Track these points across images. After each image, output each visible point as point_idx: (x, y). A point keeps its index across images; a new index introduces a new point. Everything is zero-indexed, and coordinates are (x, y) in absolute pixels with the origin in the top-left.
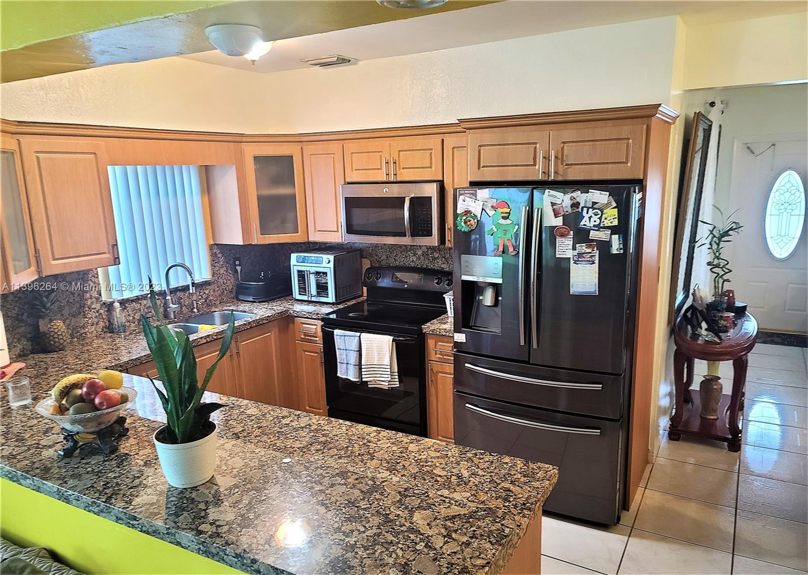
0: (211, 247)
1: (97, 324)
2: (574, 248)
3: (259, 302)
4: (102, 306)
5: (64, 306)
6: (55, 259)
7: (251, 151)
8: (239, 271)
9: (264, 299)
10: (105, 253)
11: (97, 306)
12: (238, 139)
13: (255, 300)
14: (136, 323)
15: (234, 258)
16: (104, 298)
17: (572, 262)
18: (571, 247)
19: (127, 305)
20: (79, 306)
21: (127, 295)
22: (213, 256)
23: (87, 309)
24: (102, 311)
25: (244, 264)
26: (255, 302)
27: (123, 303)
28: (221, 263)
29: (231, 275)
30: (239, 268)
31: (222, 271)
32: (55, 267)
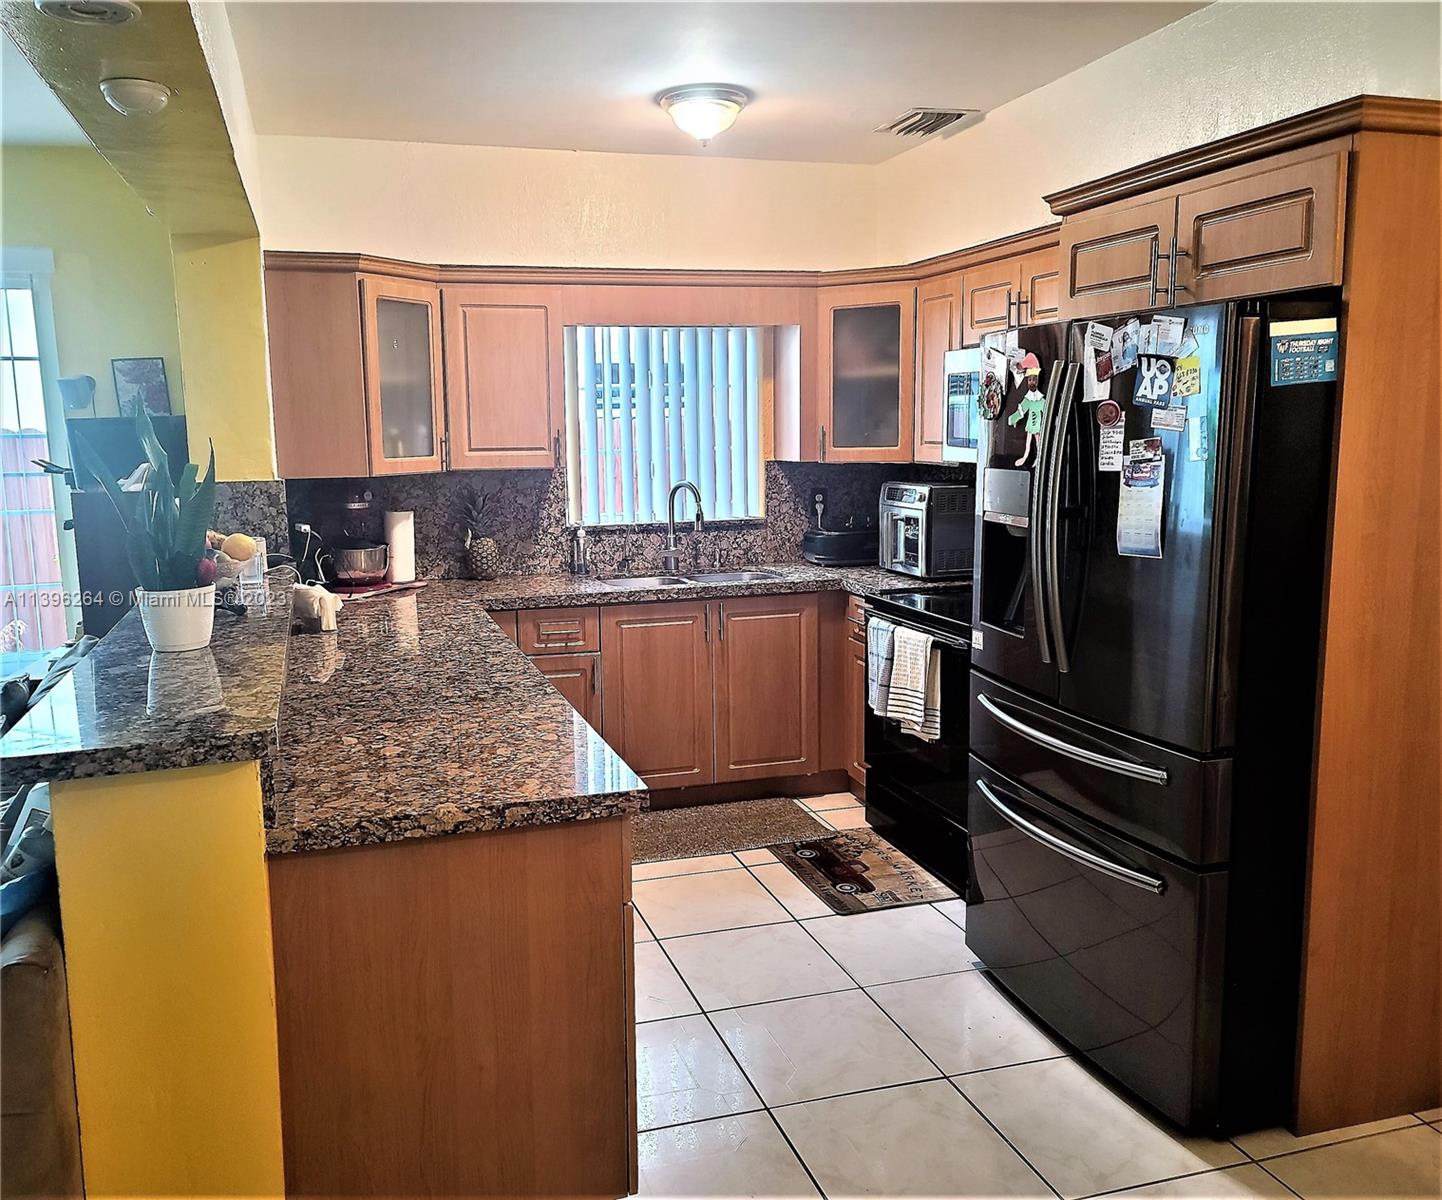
0: (768, 464)
1: (553, 556)
2: (1126, 452)
3: (827, 566)
4: (563, 531)
5: (509, 523)
6: (471, 450)
7: (831, 300)
8: (820, 512)
9: (836, 562)
10: (543, 449)
11: (555, 530)
12: (811, 281)
13: (821, 562)
14: (615, 566)
15: (812, 489)
16: (572, 520)
17: (1122, 481)
18: (1121, 448)
19: (603, 537)
20: (532, 530)
21: (609, 520)
22: (771, 480)
23: (541, 532)
24: (563, 540)
25: (834, 501)
26: (820, 565)
27: (596, 532)
28: (786, 495)
29: (803, 518)
30: (819, 508)
31: (785, 508)
32: (469, 460)
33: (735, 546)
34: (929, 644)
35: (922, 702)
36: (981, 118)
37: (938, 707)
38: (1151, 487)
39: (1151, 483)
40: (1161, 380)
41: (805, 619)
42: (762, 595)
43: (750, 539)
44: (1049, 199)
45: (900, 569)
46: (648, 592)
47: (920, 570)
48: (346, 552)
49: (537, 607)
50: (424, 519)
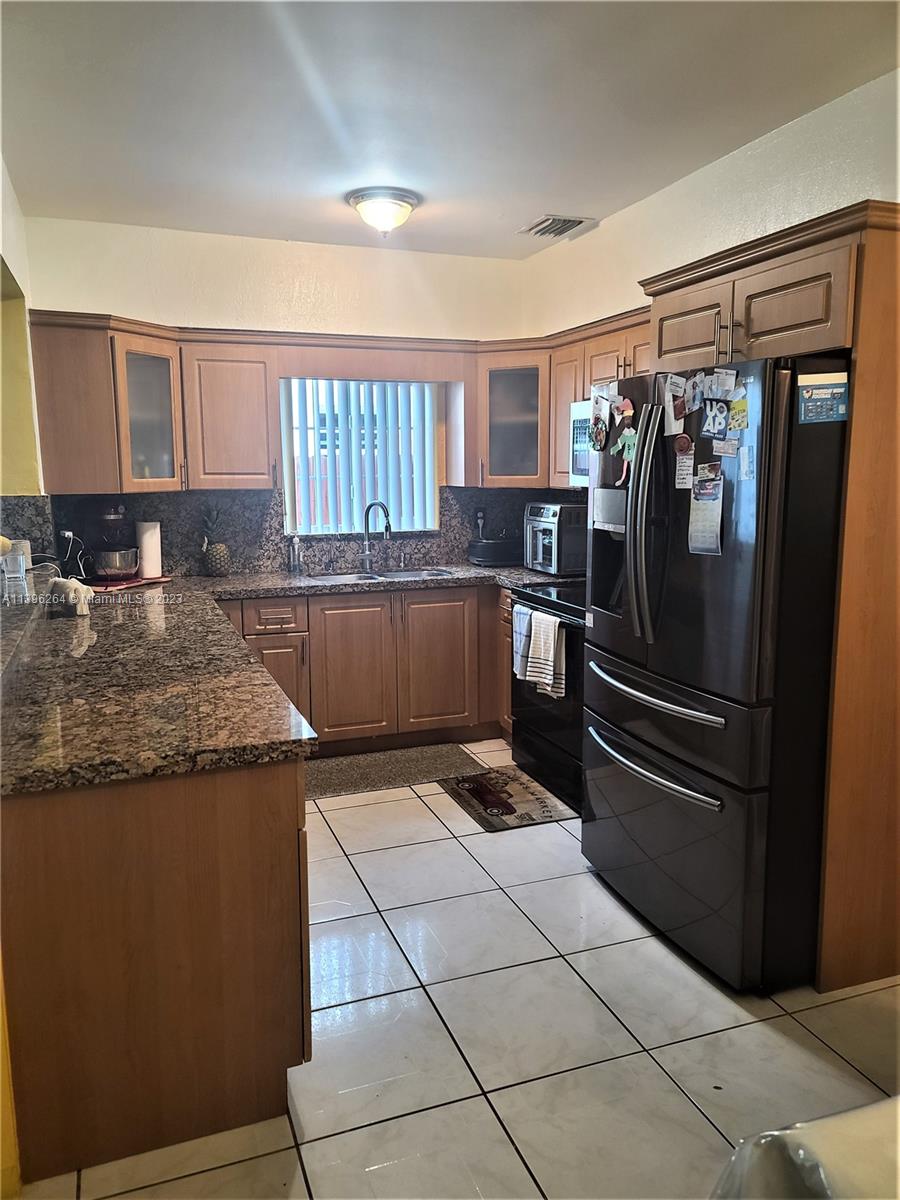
0: (442, 489)
1: (274, 558)
2: (695, 473)
3: (486, 566)
4: (282, 539)
5: (238, 532)
6: (205, 474)
7: (487, 363)
8: (481, 526)
9: (489, 564)
10: (263, 474)
11: (277, 539)
12: (473, 348)
14: (323, 566)
15: (475, 508)
16: (288, 531)
17: (693, 496)
18: (691, 472)
19: (314, 544)
20: (256, 538)
21: (318, 530)
22: (443, 501)
23: (264, 540)
24: (282, 545)
25: (492, 518)
26: (480, 566)
27: (307, 540)
28: (455, 512)
29: (468, 530)
30: (480, 522)
31: (454, 522)
32: (203, 481)
33: (416, 551)
34: (557, 625)
35: (552, 669)
36: (596, 225)
37: (564, 672)
38: (714, 500)
39: (713, 497)
40: (720, 418)
41: (467, 607)
42: (434, 588)
43: (428, 546)
44: (643, 284)
45: (539, 568)
46: (346, 585)
47: (553, 570)
48: (103, 554)
49: (257, 597)
50: (169, 529)
